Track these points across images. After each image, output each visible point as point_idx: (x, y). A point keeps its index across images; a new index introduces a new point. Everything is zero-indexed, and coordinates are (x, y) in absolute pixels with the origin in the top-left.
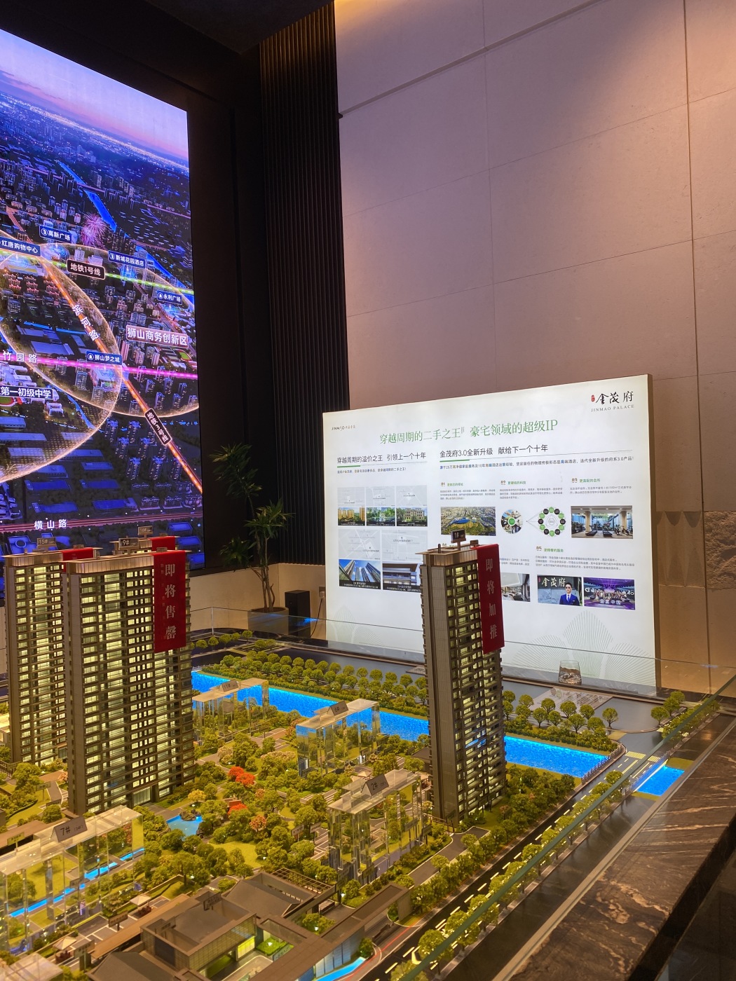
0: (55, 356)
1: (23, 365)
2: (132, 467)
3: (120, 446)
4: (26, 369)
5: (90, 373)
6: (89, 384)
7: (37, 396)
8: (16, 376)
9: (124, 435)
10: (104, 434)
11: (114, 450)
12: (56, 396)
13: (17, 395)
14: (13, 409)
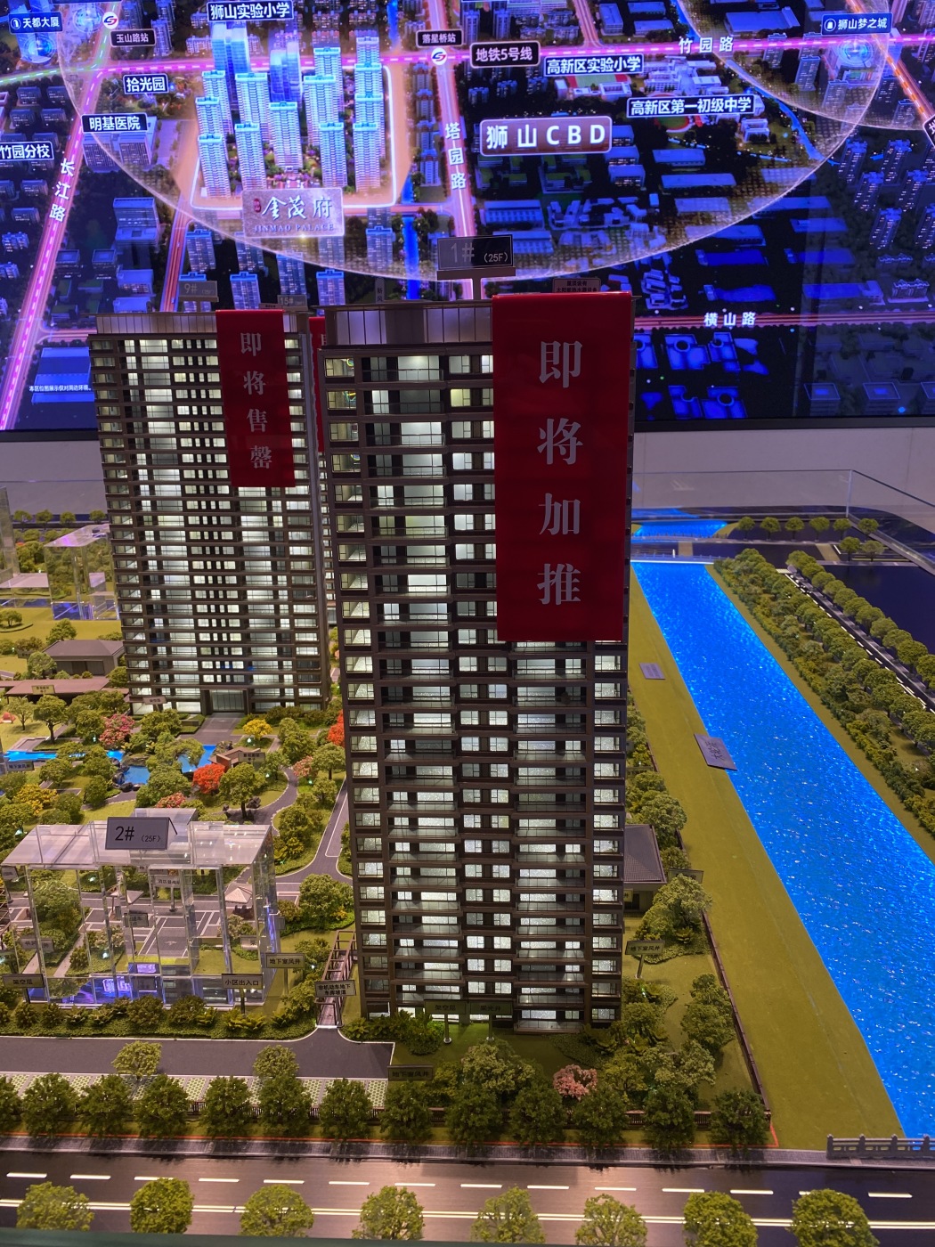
0: (764, 35)
1: (710, 57)
2: (883, 225)
3: (865, 189)
4: (713, 65)
5: (825, 57)
6: (821, 78)
7: (726, 111)
8: (697, 80)
9: (875, 168)
10: (837, 167)
11: (852, 196)
12: (759, 106)
13: (696, 111)
14: (688, 136)
